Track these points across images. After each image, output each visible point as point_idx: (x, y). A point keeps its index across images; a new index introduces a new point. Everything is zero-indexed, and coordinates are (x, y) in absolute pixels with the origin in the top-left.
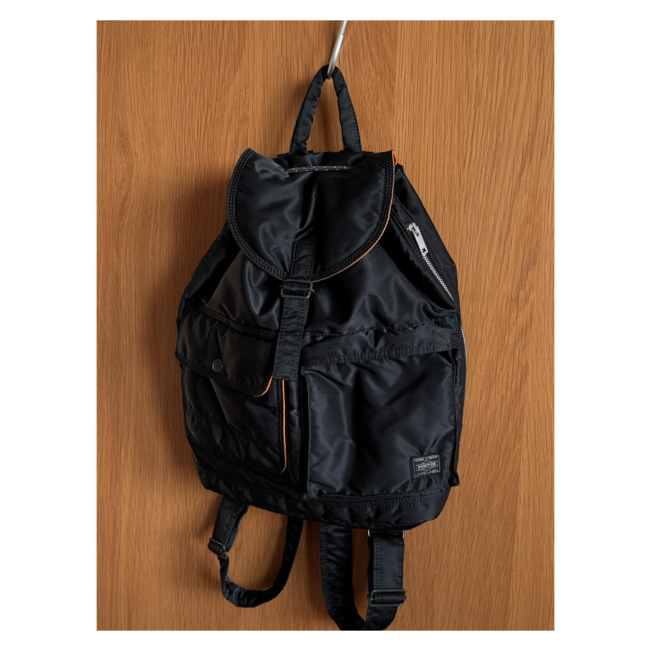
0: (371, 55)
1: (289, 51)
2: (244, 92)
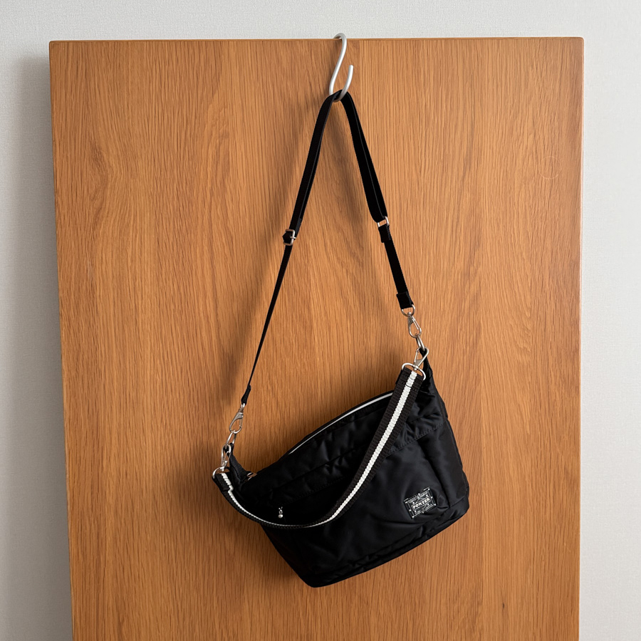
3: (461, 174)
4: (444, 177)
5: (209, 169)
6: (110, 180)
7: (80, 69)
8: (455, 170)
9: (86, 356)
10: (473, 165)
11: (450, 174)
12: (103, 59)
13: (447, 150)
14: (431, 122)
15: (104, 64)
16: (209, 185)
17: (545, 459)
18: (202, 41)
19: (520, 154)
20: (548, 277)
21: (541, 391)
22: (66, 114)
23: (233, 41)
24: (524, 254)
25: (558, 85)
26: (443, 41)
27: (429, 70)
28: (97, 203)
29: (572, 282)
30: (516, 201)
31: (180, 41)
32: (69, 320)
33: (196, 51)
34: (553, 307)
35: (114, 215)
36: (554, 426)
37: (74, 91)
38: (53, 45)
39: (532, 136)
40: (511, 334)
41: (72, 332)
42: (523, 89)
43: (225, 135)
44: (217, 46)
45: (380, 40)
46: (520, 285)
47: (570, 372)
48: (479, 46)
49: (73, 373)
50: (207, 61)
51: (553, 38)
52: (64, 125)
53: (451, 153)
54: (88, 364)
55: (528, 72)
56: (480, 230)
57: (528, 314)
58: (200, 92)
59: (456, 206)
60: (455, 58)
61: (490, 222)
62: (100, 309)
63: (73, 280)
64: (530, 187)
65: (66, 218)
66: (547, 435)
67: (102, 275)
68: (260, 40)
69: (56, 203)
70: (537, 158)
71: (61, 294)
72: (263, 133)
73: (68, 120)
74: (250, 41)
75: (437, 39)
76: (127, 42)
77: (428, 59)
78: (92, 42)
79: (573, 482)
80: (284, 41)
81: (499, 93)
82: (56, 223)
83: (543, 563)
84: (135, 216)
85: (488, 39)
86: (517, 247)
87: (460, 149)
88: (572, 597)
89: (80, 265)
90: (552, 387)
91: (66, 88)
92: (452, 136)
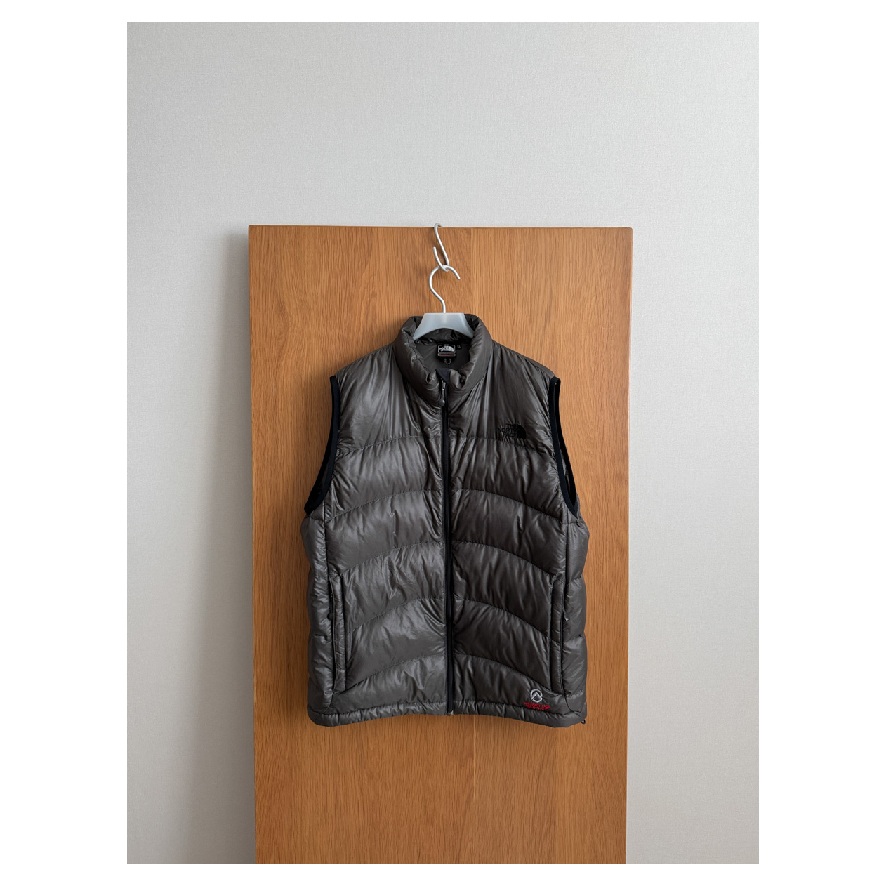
0: (456, 260)
1: (403, 255)
2: (372, 278)
3: (543, 324)
4: (531, 327)
5: (362, 319)
6: (290, 325)
7: (270, 245)
8: (539, 321)
9: (270, 453)
10: (551, 318)
11: (535, 323)
13: (533, 307)
14: (522, 287)
15: (287, 243)
16: (361, 331)
17: (603, 532)
18: (358, 227)
19: (586, 311)
20: (605, 399)
21: (600, 483)
22: (260, 279)
24: (588, 384)
25: (613, 261)
26: (531, 230)
27: (520, 251)
28: (281, 342)
29: (623, 404)
30: (583, 345)
31: (343, 227)
32: (259, 426)
33: (354, 234)
34: (609, 422)
35: (293, 350)
36: (609, 508)
37: (265, 261)
39: (594, 298)
40: (578, 441)
41: (260, 435)
42: (588, 262)
43: (374, 295)
46: (585, 406)
47: (622, 470)
48: (557, 232)
49: (260, 465)
50: (362, 242)
51: (610, 228)
52: (258, 286)
53: (536, 309)
54: (271, 458)
55: (592, 253)
56: (556, 365)
57: (591, 427)
58: (356, 264)
59: (539, 348)
60: (539, 242)
61: (564, 359)
62: (281, 419)
63: (262, 397)
64: (593, 335)
65: (259, 353)
66: (604, 515)
67: (283, 394)
68: (399, 228)
69: (251, 342)
70: (598, 313)
71: (253, 406)
72: (401, 294)
73: (261, 282)
74: (393, 228)
75: (527, 228)
76: (305, 227)
77: (520, 243)
78: (280, 226)
79: (624, 551)
81: (571, 266)
82: (251, 356)
83: (601, 611)
84: (308, 352)
85: (563, 228)
86: (583, 378)
87: (543, 307)
88: (623, 637)
89: (267, 387)
90: (609, 481)
91: (260, 259)
92: (537, 297)
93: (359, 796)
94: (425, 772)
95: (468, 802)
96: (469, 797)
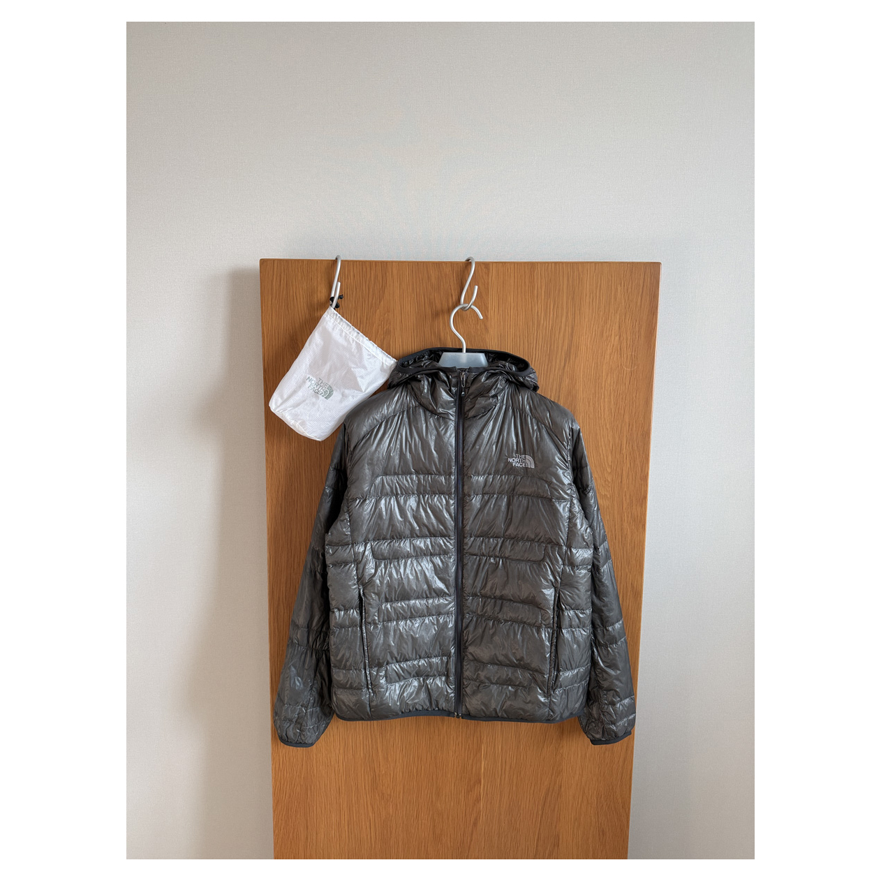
2: (386, 315)
3: (563, 363)
4: (550, 366)
7: (282, 281)
8: (558, 361)
9: (284, 490)
10: (571, 357)
11: (554, 364)
12: (299, 274)
13: (552, 347)
14: (541, 326)
15: (299, 277)
18: (373, 261)
19: (608, 351)
20: (625, 442)
22: (271, 314)
23: (396, 262)
24: (608, 425)
25: (640, 298)
26: (553, 265)
27: (541, 286)
29: (644, 447)
30: (603, 385)
31: (356, 261)
32: (273, 464)
33: (368, 269)
34: (628, 465)
36: (625, 553)
37: (277, 296)
38: (263, 262)
39: (617, 338)
41: (274, 472)
42: (612, 300)
43: (388, 332)
44: (384, 266)
45: (505, 263)
46: (604, 448)
47: (639, 514)
48: (580, 268)
49: (274, 501)
50: (376, 277)
51: (638, 263)
52: (269, 321)
53: (555, 349)
54: (285, 496)
55: (617, 289)
56: (575, 407)
57: (609, 470)
58: (370, 299)
60: (561, 278)
61: (583, 400)
62: (295, 456)
64: (615, 377)
66: (620, 559)
68: (415, 262)
70: (621, 354)
72: (415, 331)
75: (548, 263)
76: (317, 261)
77: (541, 278)
78: (291, 260)
80: (434, 263)
81: (594, 304)
85: (588, 262)
86: (603, 420)
87: (563, 346)
90: (625, 525)
91: (272, 294)
92: (557, 335)
93: (371, 814)
94: (434, 794)
95: (475, 824)
96: (476, 820)
